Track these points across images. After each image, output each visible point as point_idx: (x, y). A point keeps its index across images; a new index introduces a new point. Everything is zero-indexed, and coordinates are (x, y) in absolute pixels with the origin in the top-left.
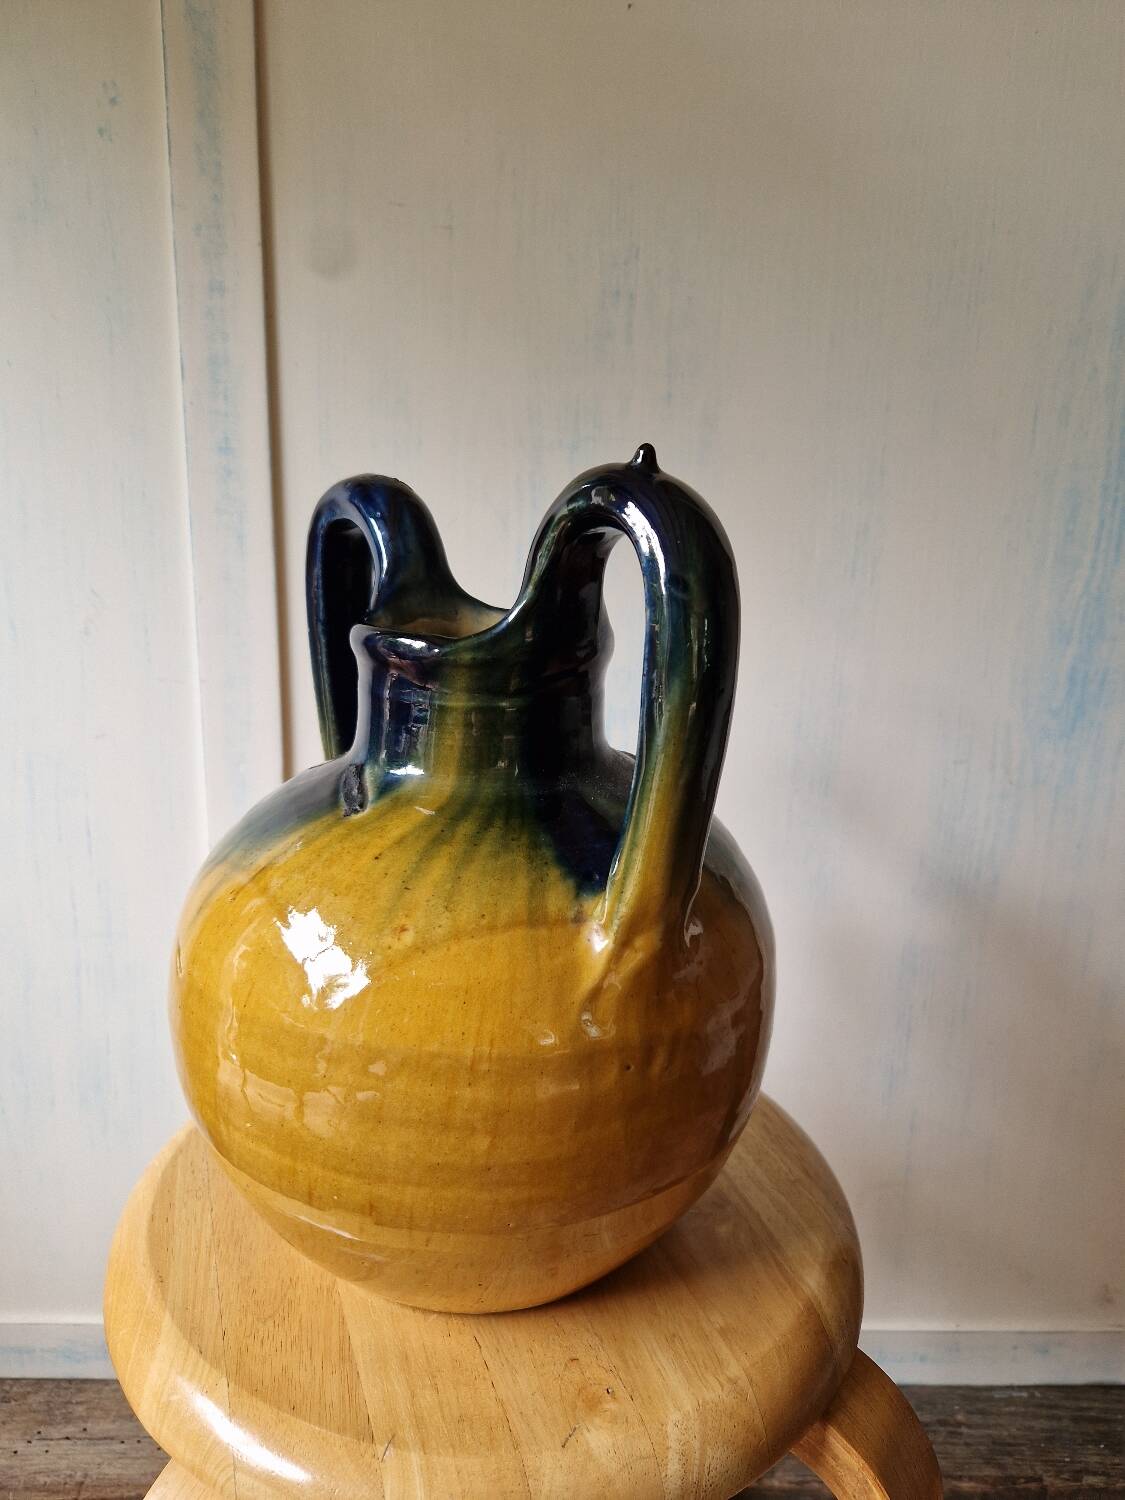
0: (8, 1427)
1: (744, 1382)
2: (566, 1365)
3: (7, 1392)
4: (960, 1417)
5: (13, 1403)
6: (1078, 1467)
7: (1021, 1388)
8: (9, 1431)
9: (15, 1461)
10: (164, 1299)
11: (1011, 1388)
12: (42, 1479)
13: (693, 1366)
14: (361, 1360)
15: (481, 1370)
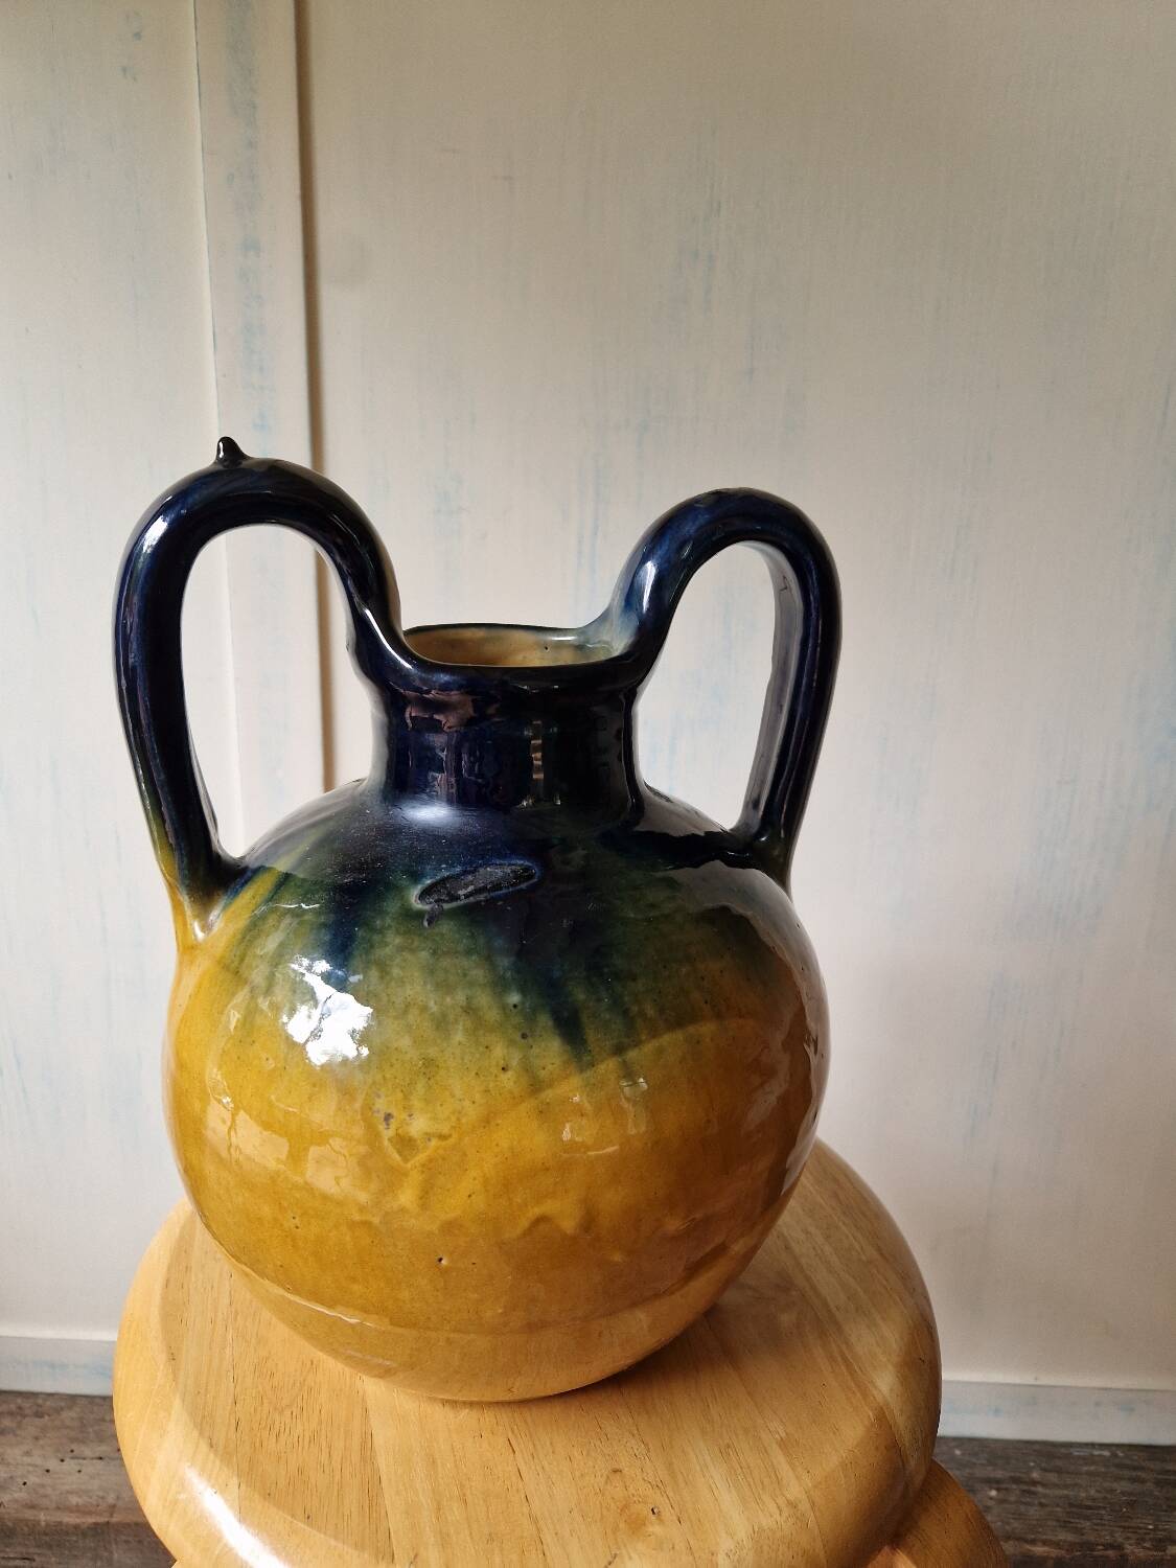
0: (41, 1442)
1: (805, 1506)
2: (608, 1477)
3: (41, 1406)
4: (1035, 1475)
5: (47, 1417)
6: (1161, 1535)
7: (1103, 1446)
8: (42, 1447)
9: (47, 1480)
10: (175, 1379)
11: (1093, 1445)
12: (74, 1500)
13: (749, 1485)
14: (383, 1462)
15: (514, 1479)
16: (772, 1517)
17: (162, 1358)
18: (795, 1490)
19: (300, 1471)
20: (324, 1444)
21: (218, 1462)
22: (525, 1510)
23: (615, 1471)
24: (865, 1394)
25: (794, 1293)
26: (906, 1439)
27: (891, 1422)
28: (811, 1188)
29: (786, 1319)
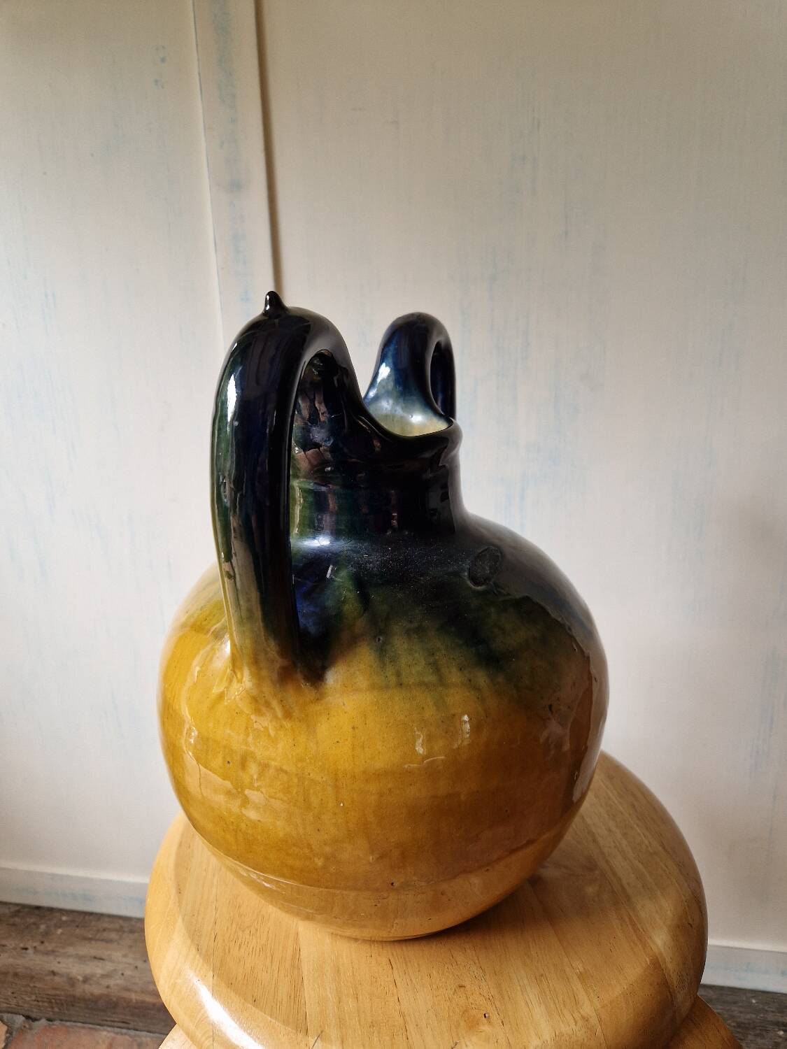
1: (594, 1021)
2: (456, 990)
10: (180, 906)
13: (555, 1003)
14: (306, 969)
15: (391, 986)
16: (570, 1027)
17: (173, 891)
18: (587, 1009)
19: (252, 969)
20: (268, 954)
21: (201, 961)
22: (397, 1007)
23: (461, 987)
24: (644, 945)
25: (597, 872)
26: (674, 979)
27: (663, 966)
28: (614, 799)
29: (590, 890)
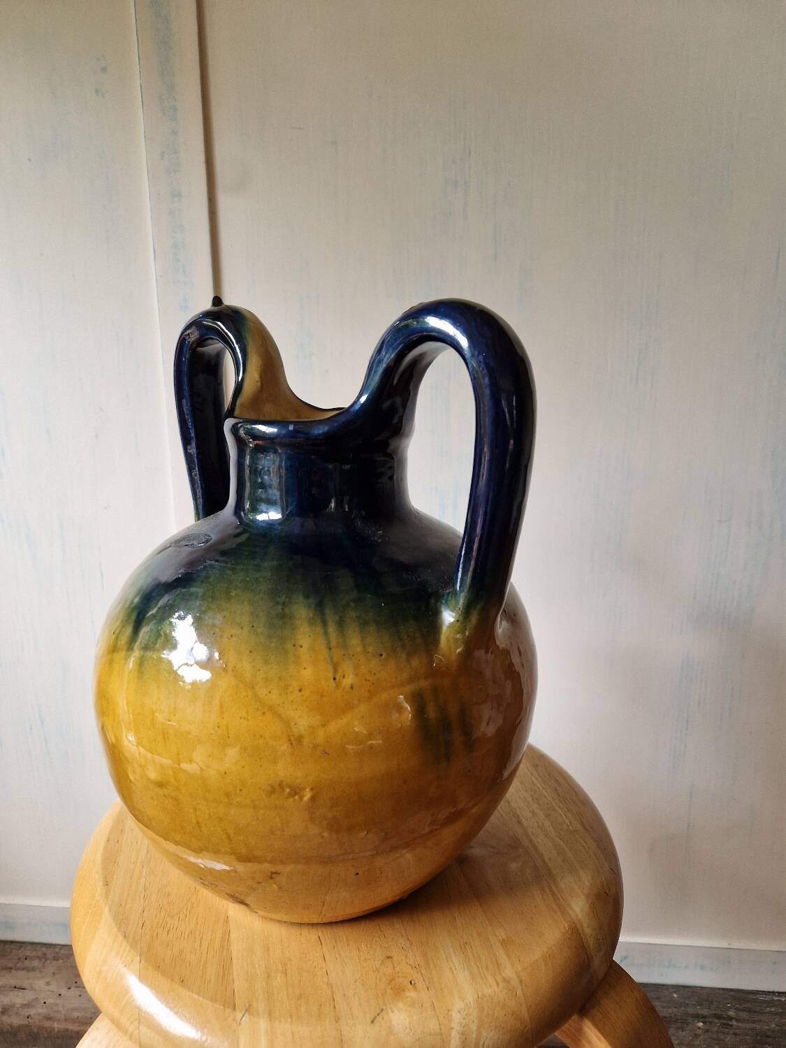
1: (515, 982)
2: (383, 961)
10: (107, 897)
13: (478, 968)
14: (236, 948)
15: (320, 961)
16: (492, 989)
17: (100, 883)
18: (509, 972)
19: (181, 953)
20: (198, 936)
21: (128, 948)
22: (325, 980)
23: (388, 958)
24: (563, 913)
25: (520, 850)
26: (591, 943)
27: (581, 931)
28: (538, 785)
29: (514, 866)
